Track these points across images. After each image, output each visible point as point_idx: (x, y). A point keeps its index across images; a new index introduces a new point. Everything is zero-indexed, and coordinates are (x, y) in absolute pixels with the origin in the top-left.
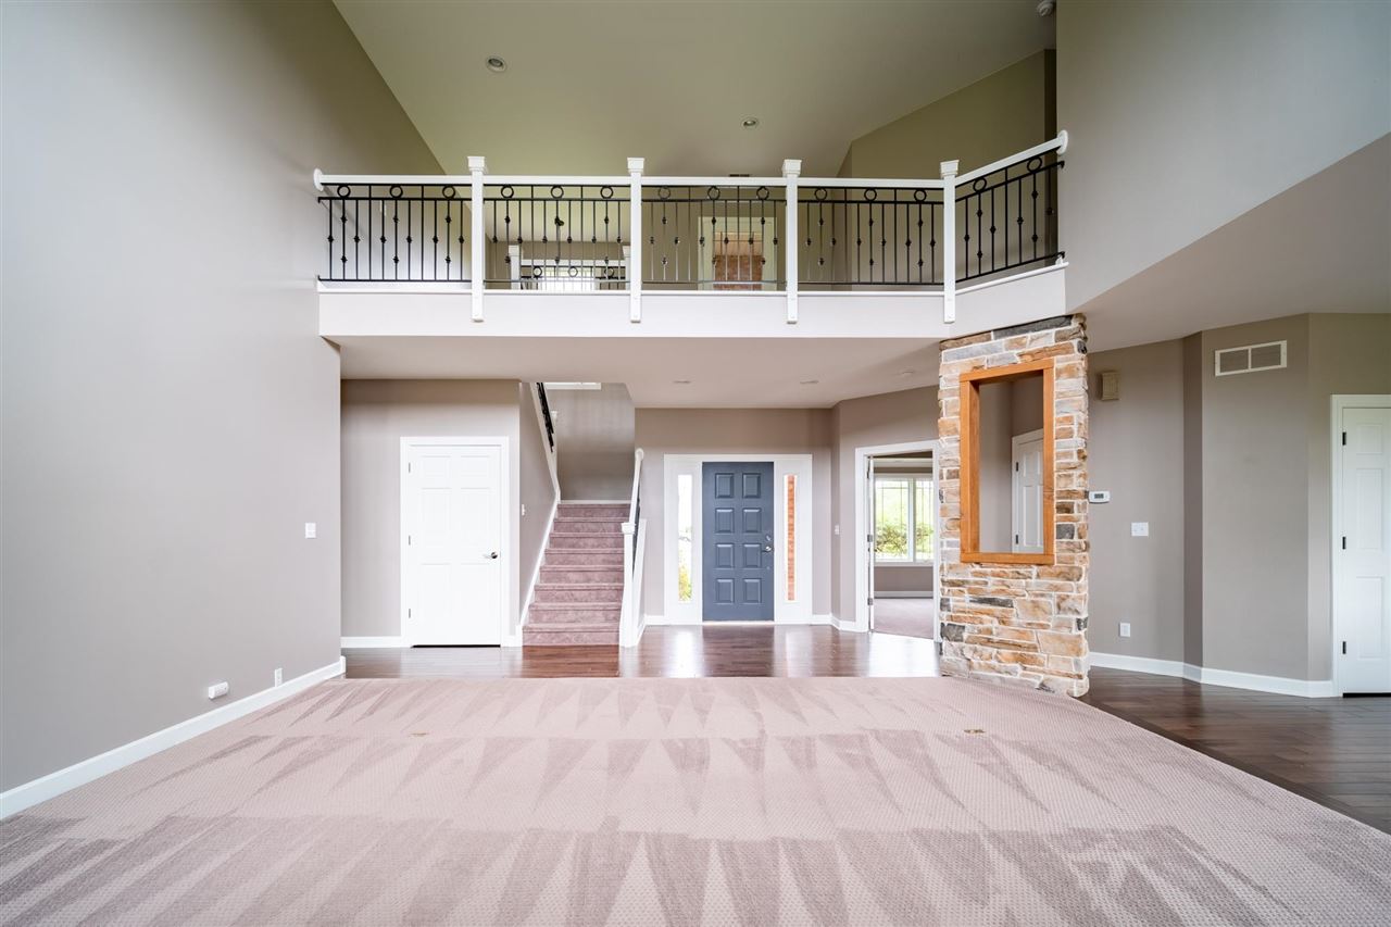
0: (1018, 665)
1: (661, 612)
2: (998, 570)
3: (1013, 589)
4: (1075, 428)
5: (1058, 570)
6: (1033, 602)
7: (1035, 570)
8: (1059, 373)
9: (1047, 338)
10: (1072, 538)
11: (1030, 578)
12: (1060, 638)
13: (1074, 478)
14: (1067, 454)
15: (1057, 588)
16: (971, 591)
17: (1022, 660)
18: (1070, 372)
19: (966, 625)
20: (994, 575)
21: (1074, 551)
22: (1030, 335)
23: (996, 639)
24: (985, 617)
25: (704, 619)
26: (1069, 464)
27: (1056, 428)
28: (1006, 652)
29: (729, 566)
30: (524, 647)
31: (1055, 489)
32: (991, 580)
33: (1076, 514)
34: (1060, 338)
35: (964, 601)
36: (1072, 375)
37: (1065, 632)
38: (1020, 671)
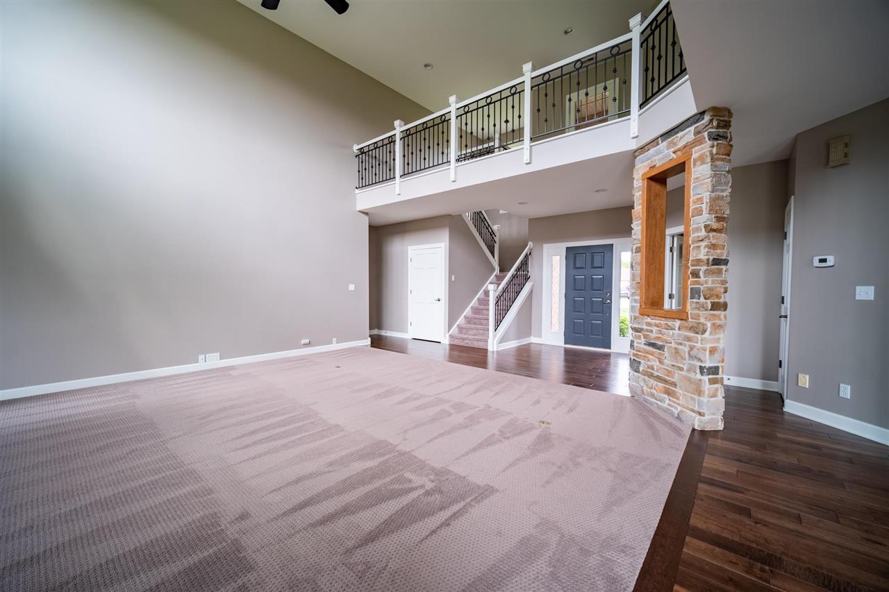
0: (666, 396)
1: (540, 336)
2: (657, 322)
3: (665, 337)
4: (704, 206)
5: (691, 325)
6: (676, 348)
7: (678, 323)
8: (695, 161)
9: (688, 135)
10: (699, 299)
11: (674, 329)
12: (689, 379)
13: (702, 248)
14: (698, 229)
15: (689, 339)
16: (645, 337)
17: (668, 392)
18: (701, 159)
19: (642, 361)
20: (657, 326)
21: (699, 309)
22: (680, 134)
23: (656, 374)
24: (650, 357)
25: (565, 343)
26: (698, 237)
27: (692, 207)
28: (661, 385)
29: (581, 312)
30: (450, 345)
31: (691, 259)
32: (654, 329)
33: (702, 279)
34: (697, 133)
35: (641, 343)
36: (703, 163)
37: (692, 375)
38: (667, 401)
